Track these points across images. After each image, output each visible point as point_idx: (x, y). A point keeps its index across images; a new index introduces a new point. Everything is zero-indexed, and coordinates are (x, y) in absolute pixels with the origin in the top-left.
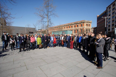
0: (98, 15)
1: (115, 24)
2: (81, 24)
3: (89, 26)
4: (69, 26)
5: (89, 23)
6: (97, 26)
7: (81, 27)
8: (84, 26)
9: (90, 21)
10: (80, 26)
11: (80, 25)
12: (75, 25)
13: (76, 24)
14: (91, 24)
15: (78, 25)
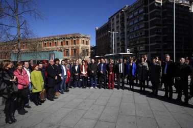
0: (97, 28)
1: (120, 44)
2: (74, 39)
3: (87, 44)
4: (50, 42)
5: (87, 40)
6: (96, 44)
7: (74, 45)
8: (78, 43)
9: (88, 37)
10: (72, 44)
11: (72, 41)
12: (61, 41)
13: (64, 38)
14: (89, 41)
15: (67, 42)
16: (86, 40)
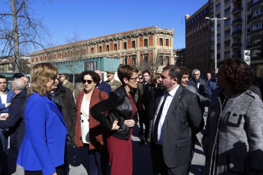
0: (188, 16)
1: (232, 42)
2: (144, 38)
3: (167, 45)
4: (107, 44)
5: (168, 37)
7: (145, 48)
8: (152, 44)
9: (169, 31)
10: (141, 46)
11: (141, 40)
12: (124, 41)
13: (128, 37)
14: (172, 40)
15: (134, 42)
16: (165, 37)
